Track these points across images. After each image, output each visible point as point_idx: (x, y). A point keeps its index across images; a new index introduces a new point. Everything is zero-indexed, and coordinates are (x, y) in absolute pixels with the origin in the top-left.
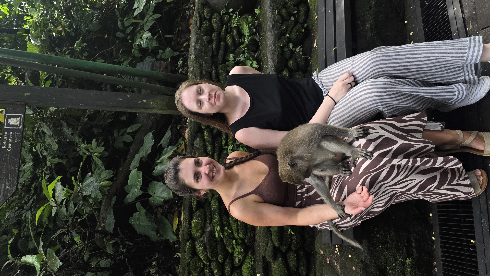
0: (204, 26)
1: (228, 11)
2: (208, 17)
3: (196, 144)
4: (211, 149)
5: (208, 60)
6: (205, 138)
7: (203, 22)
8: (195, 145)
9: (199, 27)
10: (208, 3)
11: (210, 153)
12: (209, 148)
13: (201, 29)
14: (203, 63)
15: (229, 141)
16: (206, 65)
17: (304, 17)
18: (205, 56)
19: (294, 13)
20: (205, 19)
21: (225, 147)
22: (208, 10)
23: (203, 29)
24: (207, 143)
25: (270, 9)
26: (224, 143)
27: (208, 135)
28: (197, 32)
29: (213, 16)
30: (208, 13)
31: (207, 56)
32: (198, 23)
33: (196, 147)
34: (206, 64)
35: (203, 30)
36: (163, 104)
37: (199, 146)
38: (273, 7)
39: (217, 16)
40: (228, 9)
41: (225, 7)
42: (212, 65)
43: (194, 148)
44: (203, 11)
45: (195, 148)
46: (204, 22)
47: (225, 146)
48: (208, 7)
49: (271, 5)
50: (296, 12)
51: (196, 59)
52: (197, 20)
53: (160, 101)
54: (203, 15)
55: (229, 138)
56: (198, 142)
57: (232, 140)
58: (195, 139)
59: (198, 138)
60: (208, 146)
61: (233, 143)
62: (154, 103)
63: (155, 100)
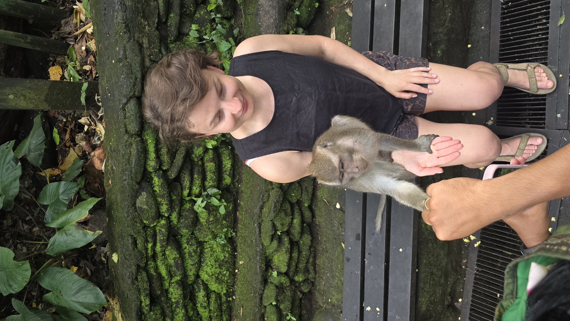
3: (141, 204)
4: (167, 209)
5: (153, 36)
6: (156, 189)
8: (138, 204)
14: (144, 41)
15: (194, 188)
16: (149, 45)
18: (145, 26)
21: (187, 199)
24: (160, 199)
27: (162, 185)
31: (149, 25)
33: (141, 208)
34: (150, 43)
36: (39, 98)
37: (148, 206)
42: (160, 46)
43: (136, 211)
45: (138, 210)
47: (188, 196)
51: (129, 31)
53: (30, 93)
55: (194, 183)
56: (145, 200)
57: (200, 186)
58: (138, 194)
59: (144, 193)
60: (163, 204)
61: (201, 190)
62: (17, 97)
63: (19, 90)
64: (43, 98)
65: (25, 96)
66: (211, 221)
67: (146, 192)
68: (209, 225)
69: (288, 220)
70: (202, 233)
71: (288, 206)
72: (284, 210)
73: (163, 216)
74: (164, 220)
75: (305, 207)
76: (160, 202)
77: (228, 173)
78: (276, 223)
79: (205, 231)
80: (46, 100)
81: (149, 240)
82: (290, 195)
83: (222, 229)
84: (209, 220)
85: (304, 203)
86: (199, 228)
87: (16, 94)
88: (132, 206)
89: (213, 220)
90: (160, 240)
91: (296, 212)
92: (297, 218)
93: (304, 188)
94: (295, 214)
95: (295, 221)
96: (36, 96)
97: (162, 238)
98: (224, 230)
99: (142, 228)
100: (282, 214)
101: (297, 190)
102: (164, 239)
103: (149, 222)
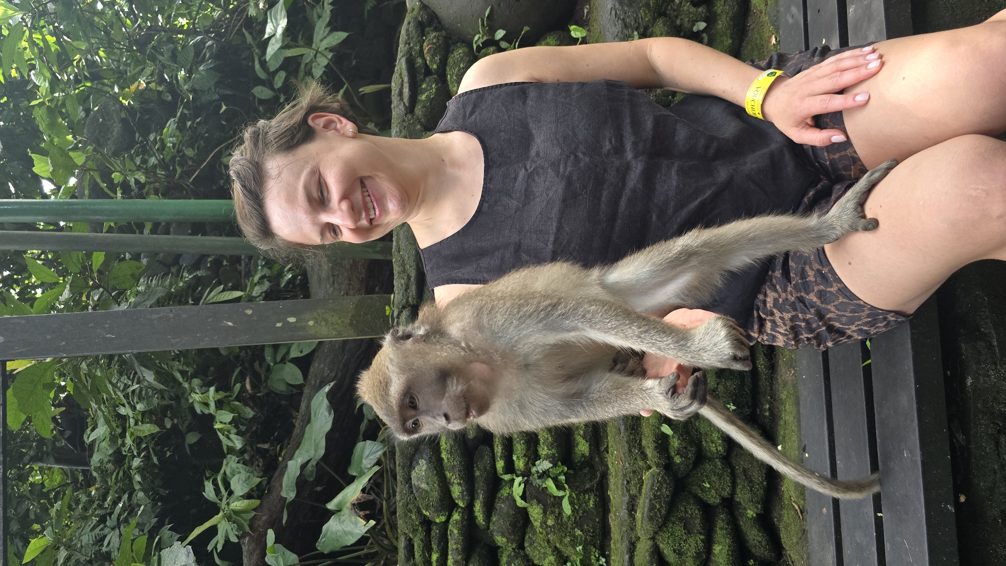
0: (423, 97)
1: (493, 36)
2: (435, 66)
3: (418, 480)
4: (462, 493)
6: (444, 455)
7: (421, 86)
8: (414, 481)
9: (407, 104)
10: (436, 17)
11: (461, 504)
12: (456, 491)
13: (416, 109)
15: (515, 458)
17: (731, 38)
19: (695, 29)
20: (428, 72)
21: (507, 477)
22: (434, 41)
23: (419, 110)
24: (448, 475)
25: (614, 29)
26: (500, 464)
27: (451, 448)
28: (404, 121)
29: (450, 61)
30: (434, 53)
32: (406, 90)
33: (418, 488)
35: (420, 113)
36: (343, 322)
37: (428, 484)
38: (623, 20)
39: (462, 59)
40: (492, 30)
41: (483, 24)
43: (412, 492)
44: (421, 47)
45: (414, 491)
46: (424, 86)
47: (506, 473)
48: (436, 30)
49: (616, 14)
50: (702, 25)
52: (403, 81)
53: (333, 316)
54: (419, 60)
55: (515, 448)
56: (424, 473)
57: (525, 456)
58: (414, 463)
59: (423, 460)
60: (454, 483)
61: (526, 464)
62: (317, 322)
63: (320, 314)
64: (348, 321)
65: (326, 321)
66: (550, 527)
67: (425, 460)
68: (547, 534)
69: (694, 544)
70: (535, 548)
71: (694, 512)
72: (681, 519)
73: (457, 505)
74: (459, 512)
75: (747, 517)
76: (450, 480)
77: (582, 432)
78: (661, 546)
79: (541, 545)
80: (351, 324)
81: (434, 547)
82: (700, 486)
83: (574, 547)
84: (545, 522)
85: (745, 509)
86: (529, 537)
87: (316, 319)
88: (407, 483)
89: (553, 525)
90: (453, 550)
91: (720, 528)
92: (719, 543)
93: (739, 471)
94: (716, 532)
95: (717, 549)
96: (340, 319)
97: (454, 547)
98: (578, 549)
99: (420, 523)
100: (679, 530)
101: (720, 476)
102: (457, 549)
103: (430, 513)
